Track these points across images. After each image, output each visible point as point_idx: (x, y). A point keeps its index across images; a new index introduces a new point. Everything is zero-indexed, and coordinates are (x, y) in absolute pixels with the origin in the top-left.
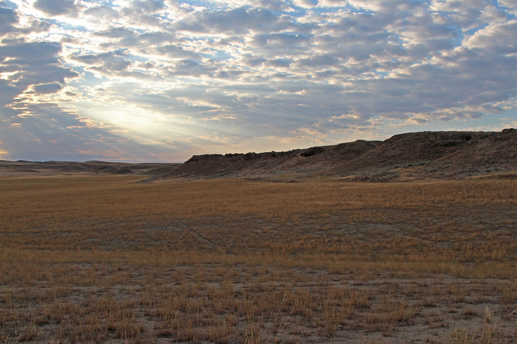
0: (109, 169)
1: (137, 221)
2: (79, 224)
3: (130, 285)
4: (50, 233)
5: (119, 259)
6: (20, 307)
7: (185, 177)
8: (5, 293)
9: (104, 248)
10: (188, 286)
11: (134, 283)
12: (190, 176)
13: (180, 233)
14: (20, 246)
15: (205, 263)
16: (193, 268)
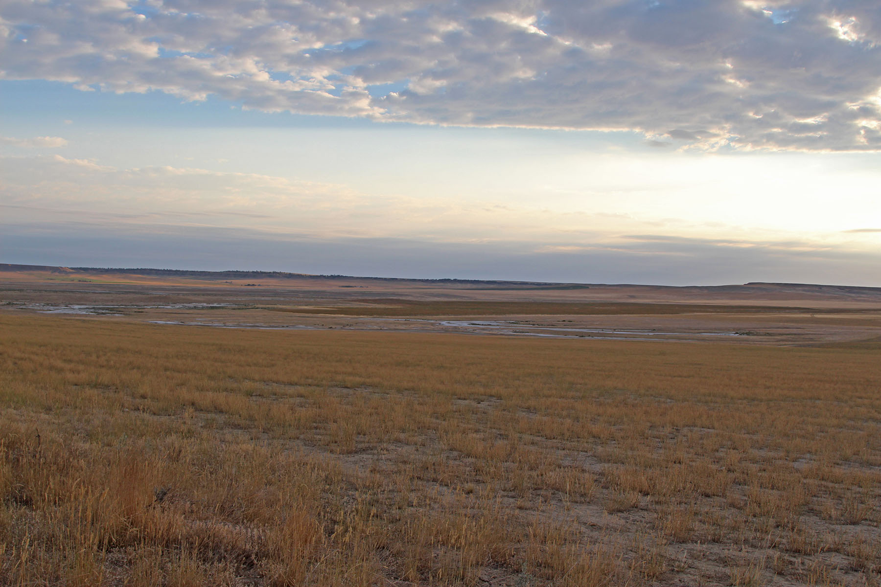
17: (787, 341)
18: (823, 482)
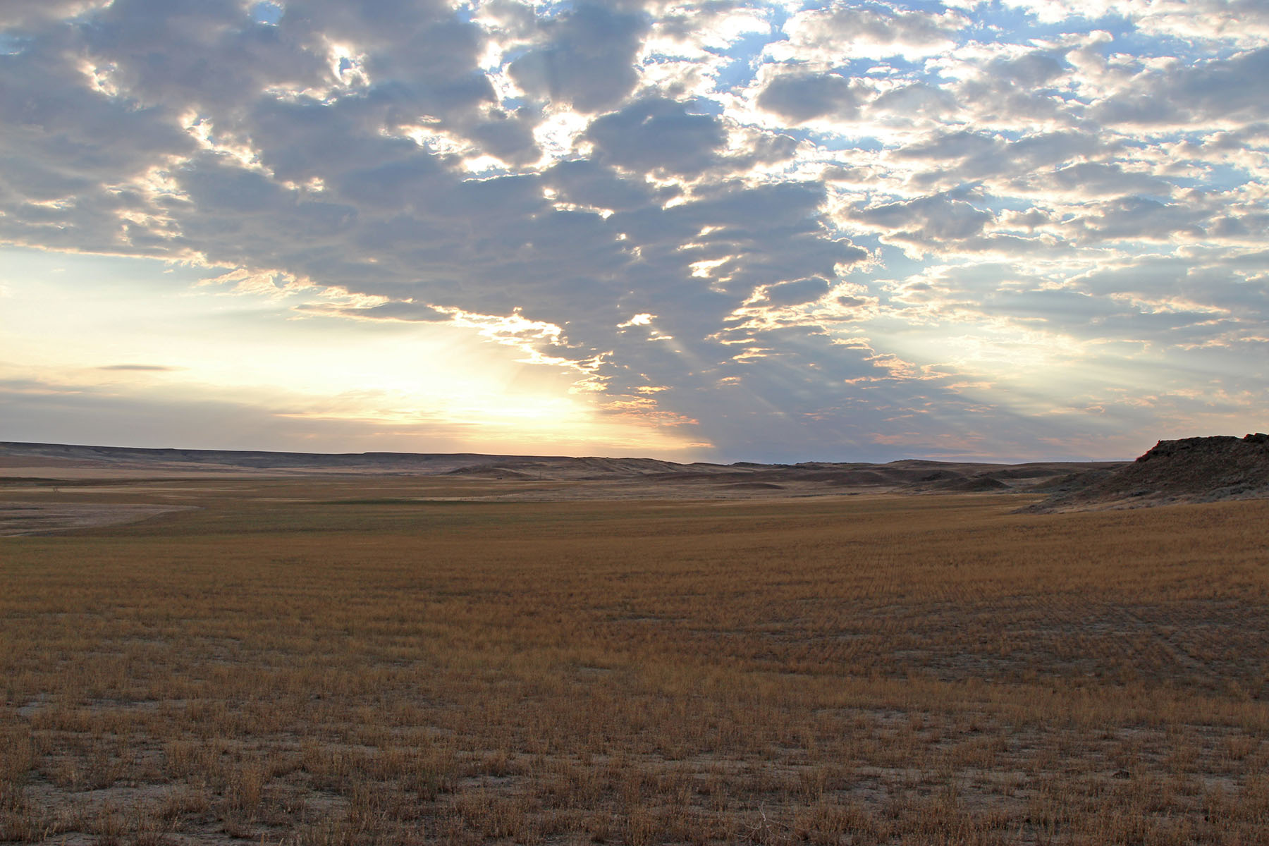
0: (947, 480)
1: (1017, 609)
2: (877, 614)
3: (1001, 771)
4: (810, 633)
5: (973, 702)
6: (741, 809)
7: (1139, 497)
8: (707, 771)
9: (937, 673)
10: (1150, 783)
11: (1010, 767)
12: (1153, 495)
13: (1127, 642)
14: (741, 662)
15: (1194, 723)
16: (1163, 735)
17: (16, 528)
18: (62, 733)
